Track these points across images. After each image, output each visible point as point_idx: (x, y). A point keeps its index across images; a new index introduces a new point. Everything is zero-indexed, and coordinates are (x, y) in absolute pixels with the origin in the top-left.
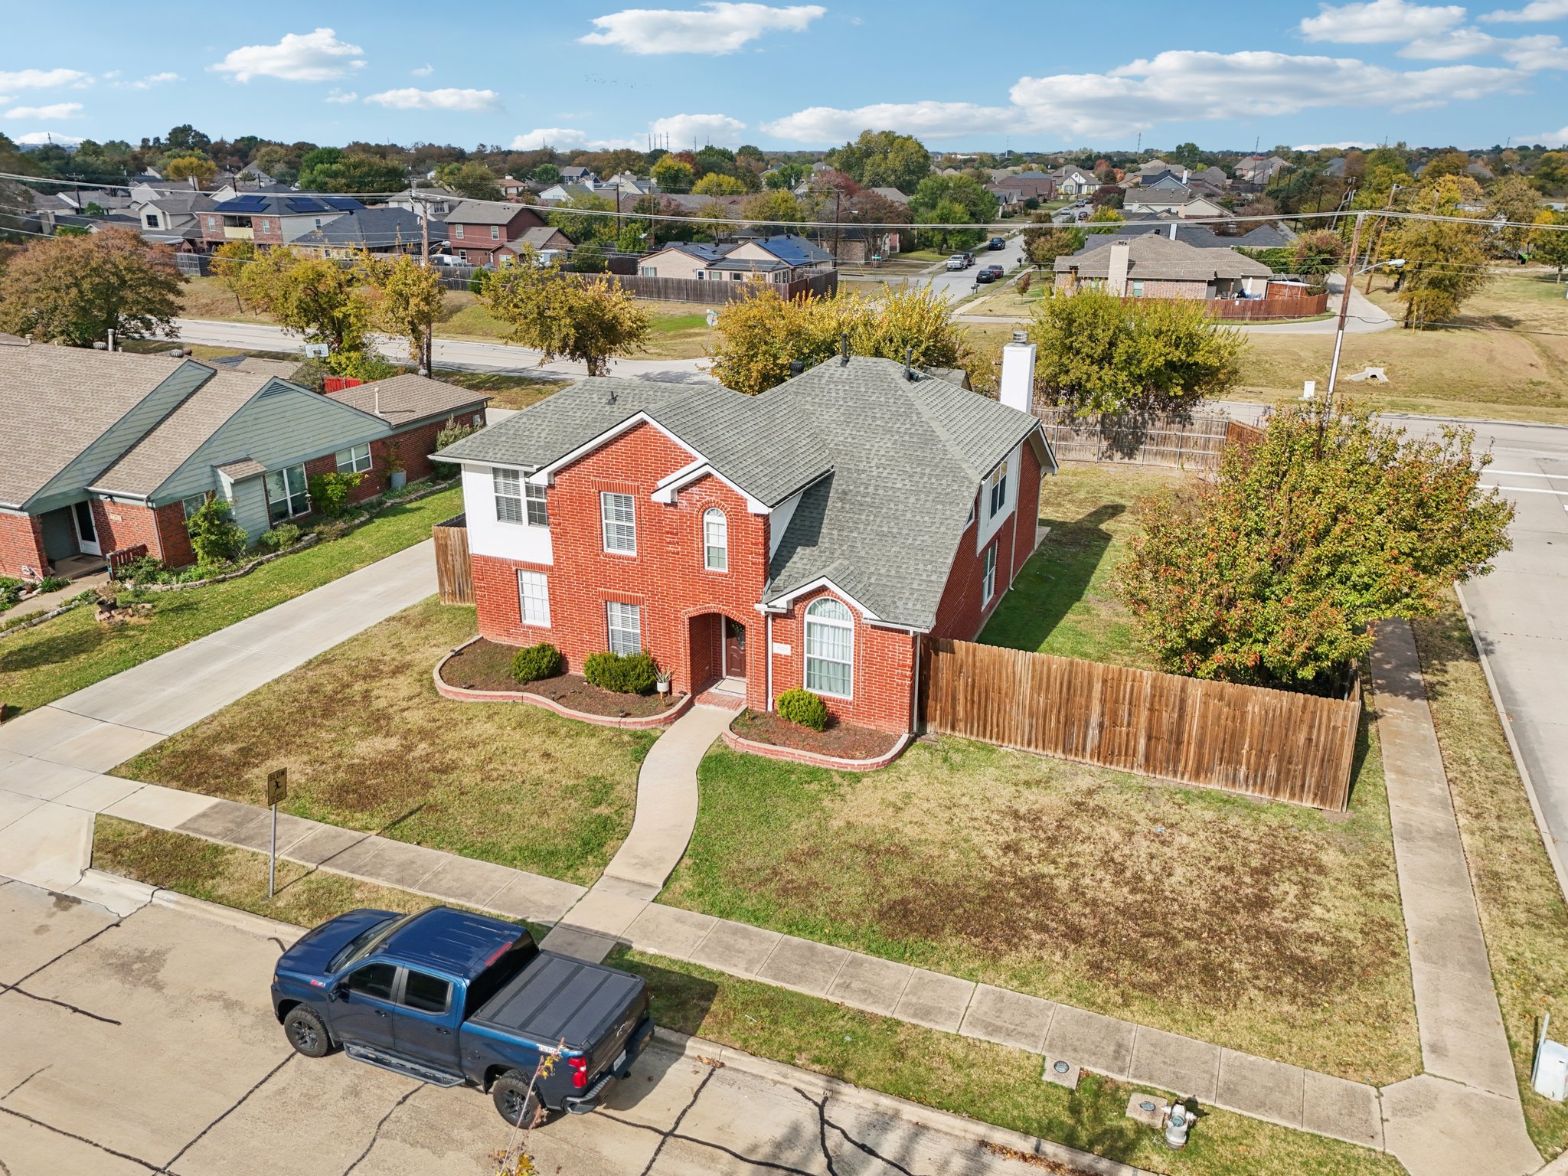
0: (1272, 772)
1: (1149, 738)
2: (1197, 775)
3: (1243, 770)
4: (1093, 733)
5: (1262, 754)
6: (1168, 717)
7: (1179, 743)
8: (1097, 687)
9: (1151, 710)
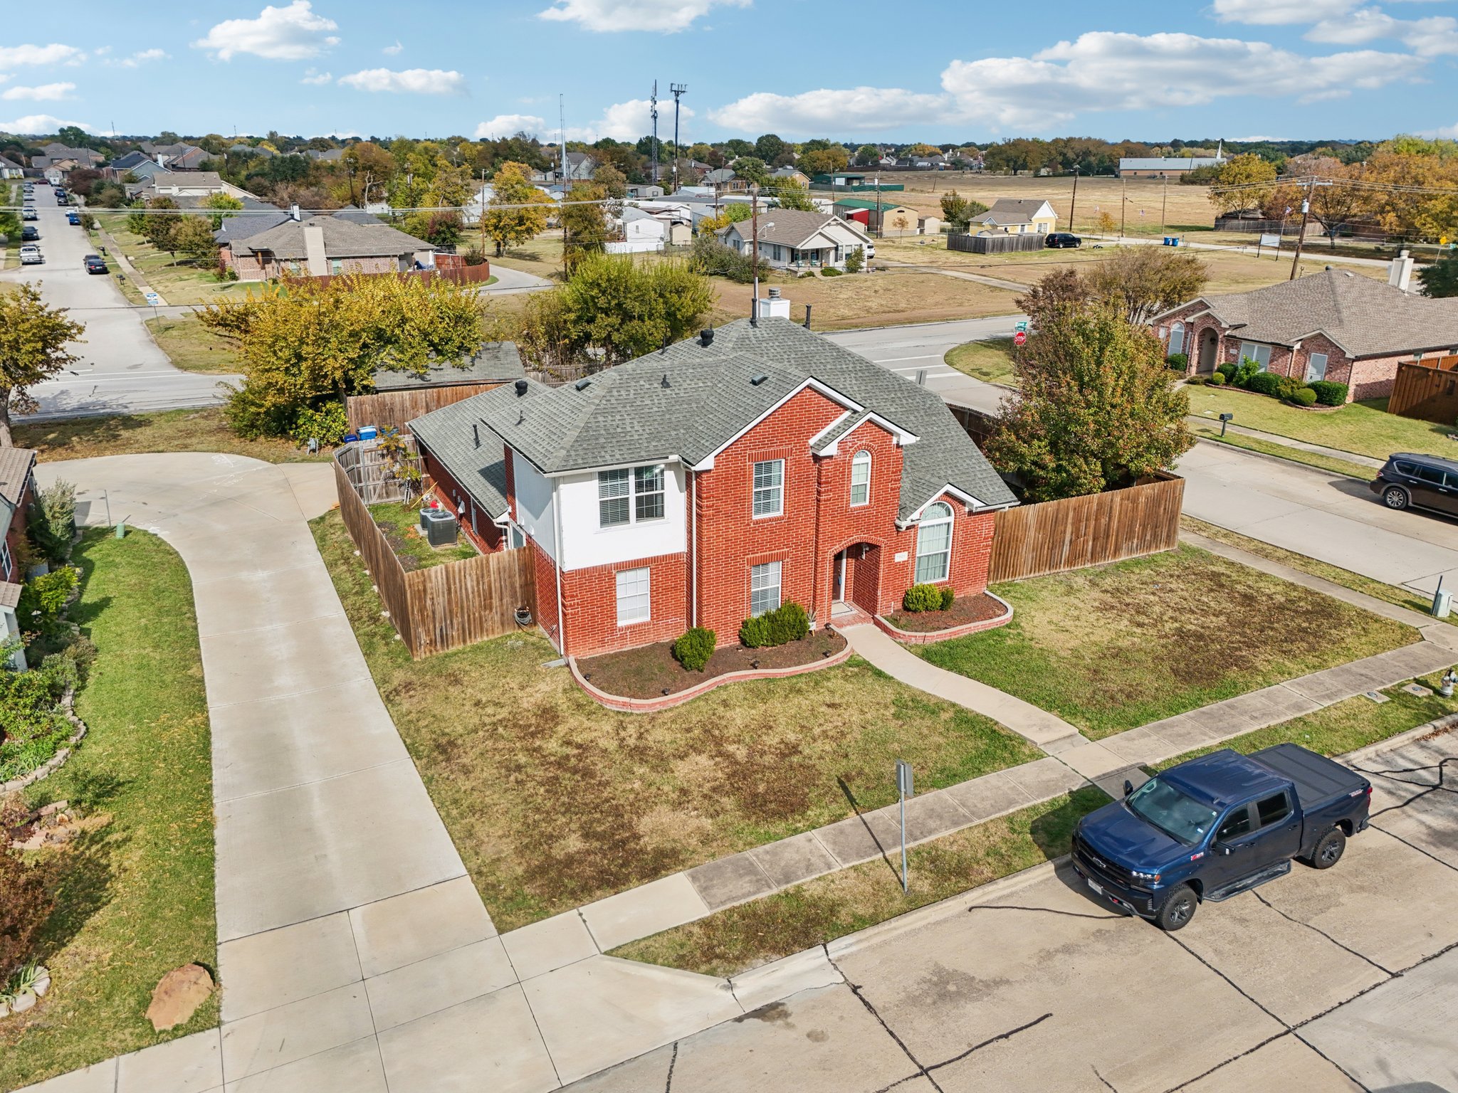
0: (1148, 537)
1: (1094, 540)
2: (1114, 556)
3: (1135, 541)
4: (1066, 548)
5: (1144, 527)
6: (1104, 521)
7: (1108, 537)
8: (1071, 514)
9: (1096, 520)
